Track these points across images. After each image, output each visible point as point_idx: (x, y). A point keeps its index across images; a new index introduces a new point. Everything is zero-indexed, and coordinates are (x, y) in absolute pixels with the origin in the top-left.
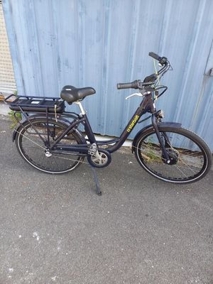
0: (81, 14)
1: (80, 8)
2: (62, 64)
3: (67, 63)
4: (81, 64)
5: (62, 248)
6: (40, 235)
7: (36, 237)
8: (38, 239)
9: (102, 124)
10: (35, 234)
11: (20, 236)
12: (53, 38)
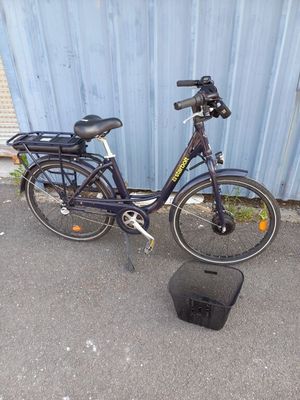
0: (111, 16)
1: (110, 7)
2: (87, 94)
3: (94, 92)
4: (117, 91)
5: (132, 358)
6: (96, 343)
7: (91, 347)
8: (95, 349)
9: (152, 176)
10: (89, 342)
11: (68, 349)
12: (72, 55)
